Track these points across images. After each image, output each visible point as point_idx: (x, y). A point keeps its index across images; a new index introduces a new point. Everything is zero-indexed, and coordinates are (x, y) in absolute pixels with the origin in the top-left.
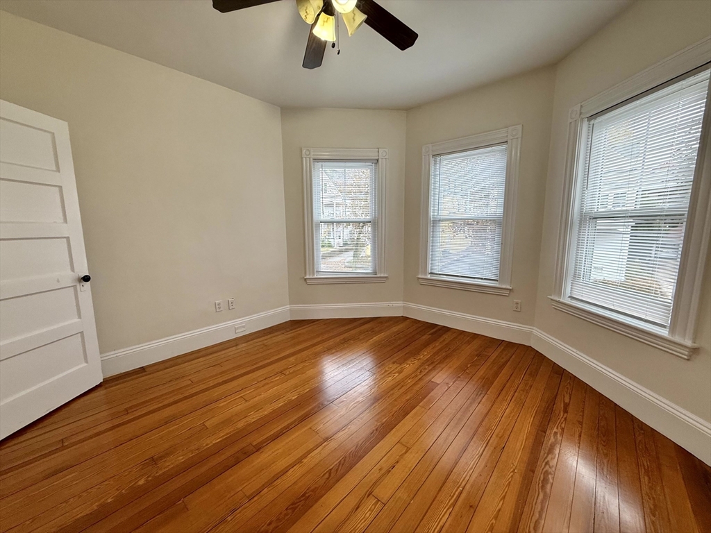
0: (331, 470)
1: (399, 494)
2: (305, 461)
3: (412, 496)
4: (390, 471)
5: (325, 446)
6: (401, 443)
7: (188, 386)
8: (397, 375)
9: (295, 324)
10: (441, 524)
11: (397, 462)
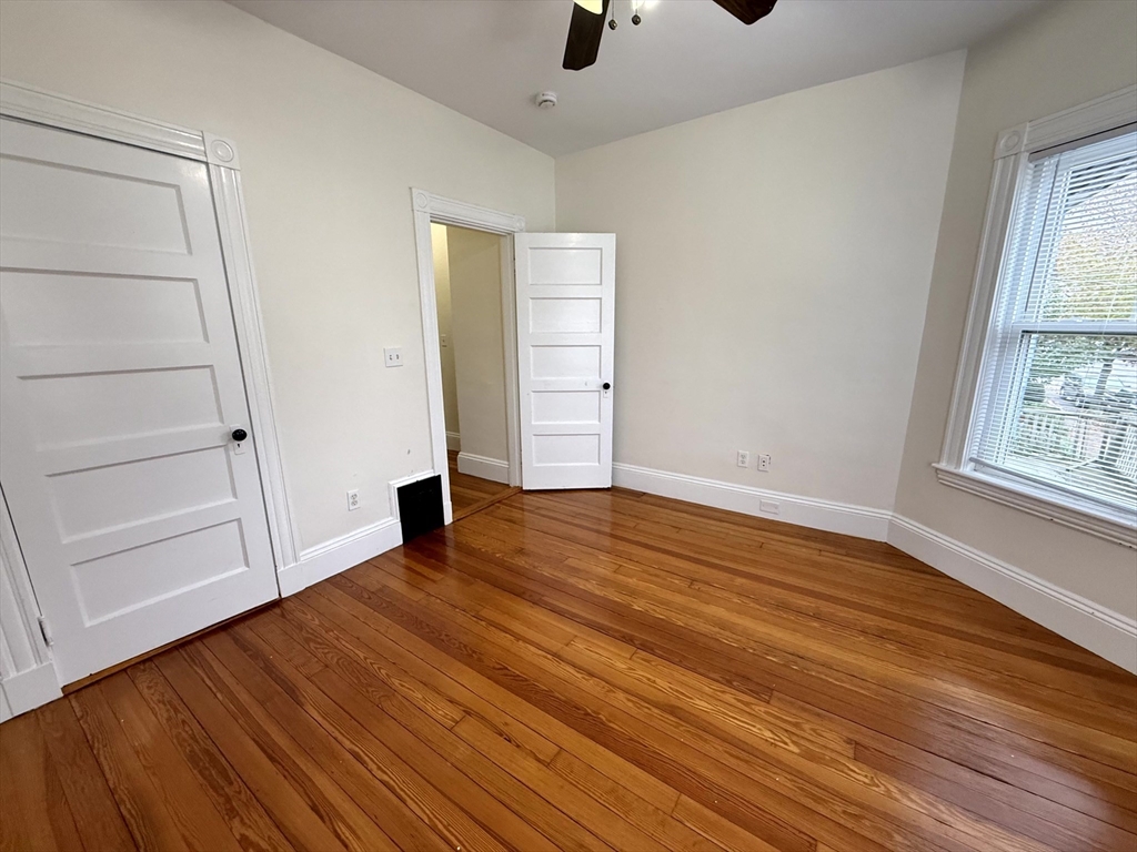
0: (507, 669)
1: (462, 748)
2: (521, 642)
3: (456, 764)
4: (501, 735)
5: (546, 657)
6: (559, 753)
7: (629, 528)
8: (796, 750)
9: (889, 555)
10: (409, 802)
11: (518, 746)
